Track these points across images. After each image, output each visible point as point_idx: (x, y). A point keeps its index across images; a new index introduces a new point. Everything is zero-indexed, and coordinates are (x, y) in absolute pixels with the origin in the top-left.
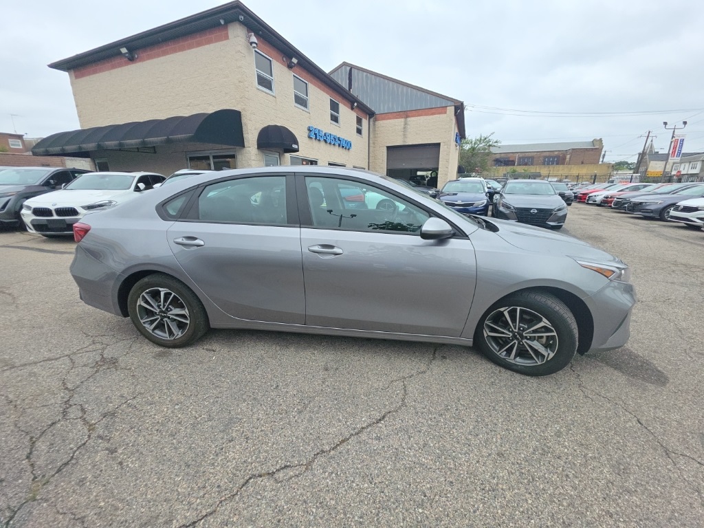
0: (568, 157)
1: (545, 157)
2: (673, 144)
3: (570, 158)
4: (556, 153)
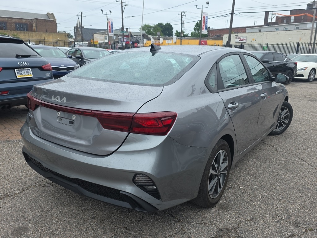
0: (34, 25)
1: (16, 23)
2: (108, 24)
3: (36, 26)
4: (24, 21)
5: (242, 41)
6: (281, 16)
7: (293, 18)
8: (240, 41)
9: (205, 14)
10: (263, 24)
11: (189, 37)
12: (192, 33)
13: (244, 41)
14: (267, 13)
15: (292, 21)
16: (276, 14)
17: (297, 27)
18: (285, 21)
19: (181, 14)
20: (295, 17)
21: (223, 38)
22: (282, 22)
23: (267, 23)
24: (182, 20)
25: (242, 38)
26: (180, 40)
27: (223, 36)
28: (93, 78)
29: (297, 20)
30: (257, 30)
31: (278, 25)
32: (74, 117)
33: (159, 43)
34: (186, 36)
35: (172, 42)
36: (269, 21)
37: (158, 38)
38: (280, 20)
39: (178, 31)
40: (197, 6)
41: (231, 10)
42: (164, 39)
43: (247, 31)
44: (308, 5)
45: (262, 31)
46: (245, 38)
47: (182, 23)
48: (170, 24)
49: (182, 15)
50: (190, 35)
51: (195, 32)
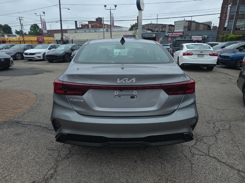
5: (67, 38)
6: (83, 24)
7: (90, 25)
8: (65, 37)
9: (43, 20)
10: (75, 28)
11: (27, 34)
12: (29, 32)
13: (68, 38)
14: (76, 22)
15: (90, 27)
16: (81, 23)
17: (95, 30)
18: (86, 27)
19: (19, 18)
20: (91, 25)
21: (54, 36)
22: (85, 28)
23: (77, 28)
24: (20, 23)
25: (66, 36)
26: (22, 37)
27: (54, 34)
28: (112, 62)
29: (92, 27)
30: (74, 32)
31: (83, 29)
32: (135, 92)
33: (5, 38)
34: (25, 34)
35: (16, 38)
36: (78, 27)
37: (2, 35)
38: (84, 27)
39: (18, 31)
40: (36, 14)
41: (60, 18)
42: (8, 36)
43: (68, 32)
44: (96, 19)
45: (77, 32)
46: (68, 36)
47: (22, 25)
48: (7, 25)
49: (20, 20)
50: (28, 34)
51: (32, 31)
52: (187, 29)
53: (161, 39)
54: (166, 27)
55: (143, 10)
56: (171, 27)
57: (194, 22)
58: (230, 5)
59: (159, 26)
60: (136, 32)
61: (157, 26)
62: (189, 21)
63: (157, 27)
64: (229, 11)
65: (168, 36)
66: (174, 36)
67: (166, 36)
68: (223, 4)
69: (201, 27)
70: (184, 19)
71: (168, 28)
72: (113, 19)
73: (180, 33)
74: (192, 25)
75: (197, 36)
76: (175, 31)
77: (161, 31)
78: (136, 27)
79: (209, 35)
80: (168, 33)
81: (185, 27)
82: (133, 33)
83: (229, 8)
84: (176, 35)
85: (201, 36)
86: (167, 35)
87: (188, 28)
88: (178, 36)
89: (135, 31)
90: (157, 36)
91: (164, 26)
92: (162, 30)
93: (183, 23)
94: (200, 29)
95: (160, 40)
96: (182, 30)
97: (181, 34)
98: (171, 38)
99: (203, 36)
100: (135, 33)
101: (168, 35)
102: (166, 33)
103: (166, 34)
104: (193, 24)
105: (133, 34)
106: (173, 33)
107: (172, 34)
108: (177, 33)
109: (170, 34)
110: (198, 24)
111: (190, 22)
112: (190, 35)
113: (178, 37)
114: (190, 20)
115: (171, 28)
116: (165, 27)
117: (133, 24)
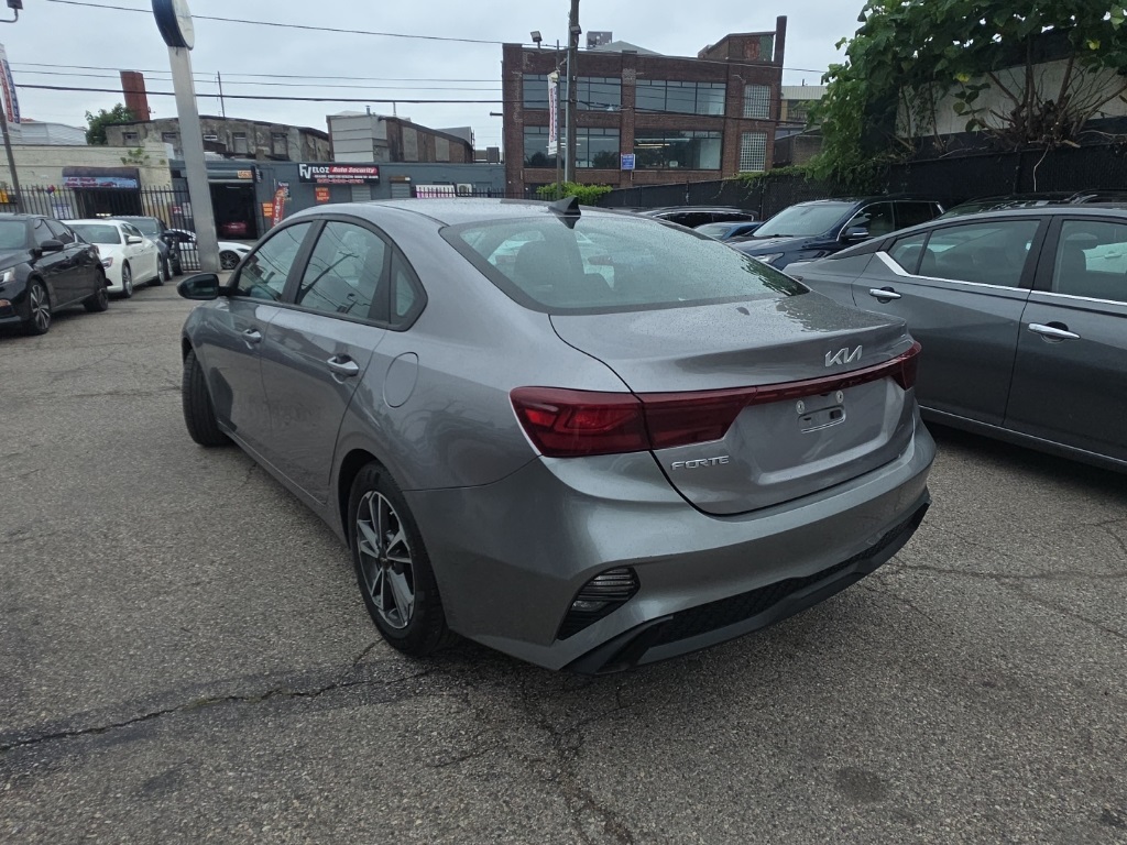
32: (840, 396)
52: (387, 155)
53: (282, 194)
54: (290, 139)
55: (191, 49)
56: (310, 138)
57: (407, 124)
58: (554, 75)
59: (255, 132)
60: (139, 152)
61: (242, 130)
62: (389, 120)
63: (243, 135)
64: (555, 96)
65: (313, 180)
66: (339, 181)
67: (303, 179)
68: (505, 65)
69: (442, 149)
70: (368, 110)
71: (299, 143)
72: (10, 76)
73: (362, 171)
74: (405, 140)
75: (435, 183)
76: (338, 158)
77: (269, 153)
78: (123, 129)
79: (477, 183)
80: (312, 165)
81: (378, 146)
82: (124, 160)
83: (552, 86)
84: (346, 177)
85: (448, 184)
86: (308, 177)
87: (389, 147)
88: (358, 181)
89: (134, 150)
90: (259, 178)
91: (279, 133)
92: (272, 149)
93: (368, 123)
94: (438, 157)
95: (281, 201)
96: (369, 158)
97: (368, 174)
98: (326, 189)
99: (459, 185)
100: (133, 159)
101: (312, 174)
102: (301, 166)
103: (302, 171)
104: (407, 132)
105: (120, 165)
106: (335, 170)
107: (331, 173)
108: (351, 170)
109: (322, 170)
110: (427, 135)
111: (396, 124)
112: (408, 179)
113: (360, 184)
114: (390, 114)
115: (312, 146)
116: (284, 136)
117: (103, 112)
